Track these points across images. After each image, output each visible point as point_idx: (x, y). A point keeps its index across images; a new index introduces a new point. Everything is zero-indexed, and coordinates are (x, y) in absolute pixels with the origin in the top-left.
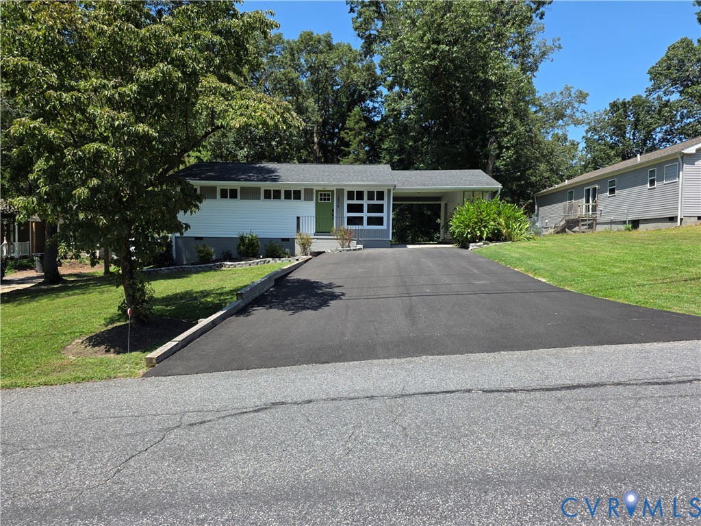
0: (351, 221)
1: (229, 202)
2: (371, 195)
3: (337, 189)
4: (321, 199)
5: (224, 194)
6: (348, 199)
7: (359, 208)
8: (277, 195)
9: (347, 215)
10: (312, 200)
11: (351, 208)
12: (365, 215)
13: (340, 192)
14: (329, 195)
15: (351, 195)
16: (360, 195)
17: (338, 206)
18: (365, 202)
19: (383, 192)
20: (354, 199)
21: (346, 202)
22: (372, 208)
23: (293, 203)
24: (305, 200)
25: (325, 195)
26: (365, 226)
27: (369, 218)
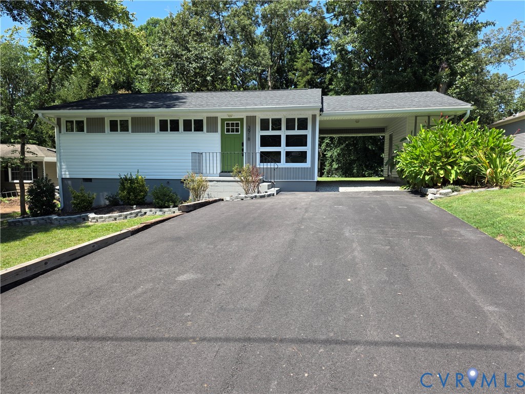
0: (265, 157)
1: (119, 136)
2: (290, 124)
3: (247, 117)
4: (228, 131)
5: (114, 126)
6: (261, 130)
7: (276, 141)
8: (174, 126)
9: (259, 149)
10: (216, 131)
11: (265, 141)
12: (283, 149)
13: (251, 120)
14: (237, 124)
15: (265, 124)
16: (277, 124)
17: (248, 139)
18: (283, 133)
19: (306, 119)
20: (268, 130)
21: (259, 133)
22: (291, 141)
23: (193, 136)
24: (207, 132)
25: (233, 124)
26: (283, 164)
27: (288, 153)
